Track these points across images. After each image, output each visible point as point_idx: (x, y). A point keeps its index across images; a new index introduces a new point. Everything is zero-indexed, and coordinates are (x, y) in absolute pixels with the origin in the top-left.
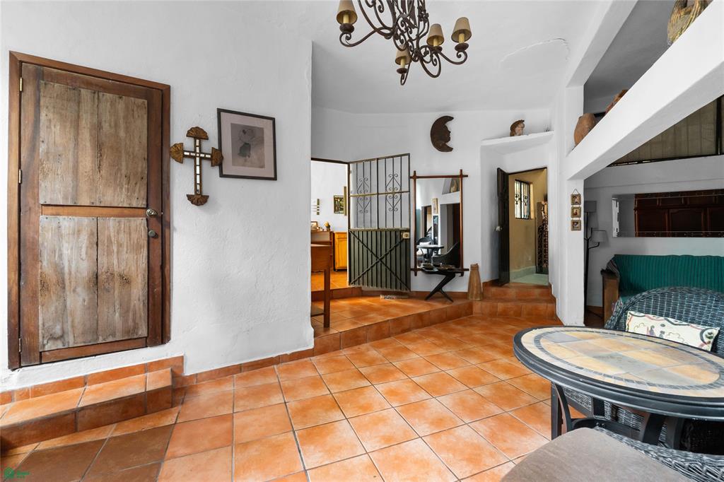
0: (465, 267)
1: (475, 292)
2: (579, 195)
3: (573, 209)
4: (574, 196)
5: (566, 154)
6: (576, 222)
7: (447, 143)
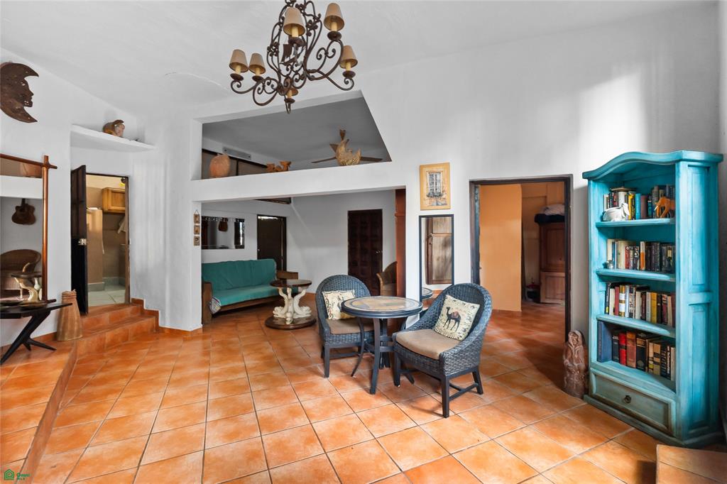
2: (198, 216)
3: (196, 226)
4: (196, 216)
5: (191, 178)
6: (197, 239)
7: (26, 108)
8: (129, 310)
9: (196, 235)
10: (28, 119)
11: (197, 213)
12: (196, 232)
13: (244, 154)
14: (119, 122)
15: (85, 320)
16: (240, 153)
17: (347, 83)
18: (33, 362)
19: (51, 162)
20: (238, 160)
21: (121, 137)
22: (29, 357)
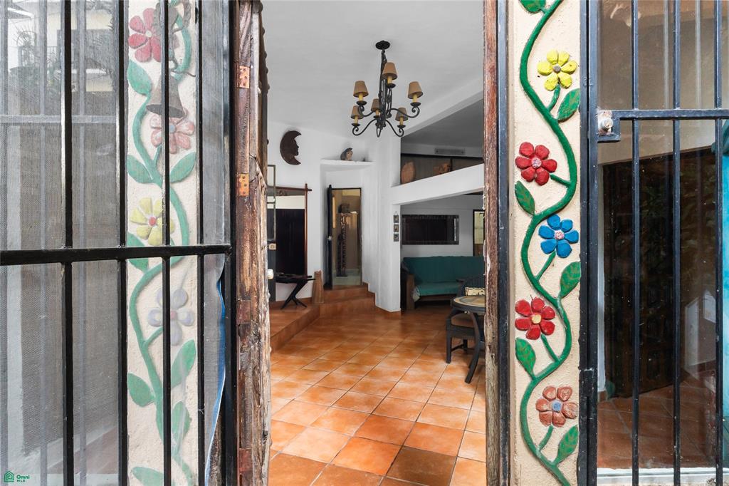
0: (309, 274)
1: (320, 296)
2: (398, 216)
3: (395, 225)
4: (395, 217)
5: (390, 185)
6: (396, 236)
7: (296, 157)
8: (358, 290)
9: (396, 233)
10: (297, 163)
11: (396, 214)
12: (396, 230)
13: (458, 151)
14: (349, 150)
15: (329, 292)
16: (452, 151)
17: (414, 111)
18: (297, 311)
19: (309, 187)
20: (452, 158)
21: (350, 160)
22: (296, 308)
